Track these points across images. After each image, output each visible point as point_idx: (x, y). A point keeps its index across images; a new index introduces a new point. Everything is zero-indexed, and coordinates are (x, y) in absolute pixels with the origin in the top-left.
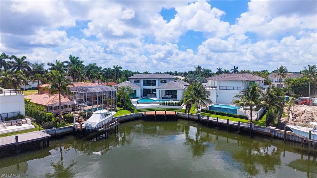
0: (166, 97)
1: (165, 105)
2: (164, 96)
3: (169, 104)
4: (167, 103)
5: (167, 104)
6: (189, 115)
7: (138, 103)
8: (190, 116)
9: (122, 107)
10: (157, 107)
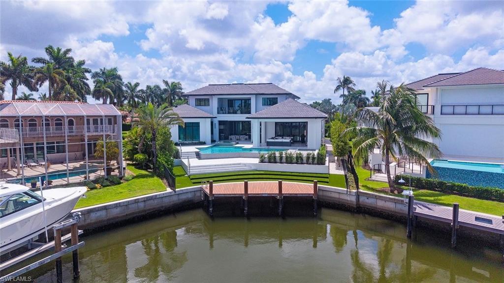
0: (276, 140)
1: (276, 162)
2: (273, 138)
3: (289, 160)
4: (281, 158)
5: (284, 160)
6: (358, 195)
7: (198, 156)
8: (362, 199)
9: (147, 168)
10: (253, 168)
